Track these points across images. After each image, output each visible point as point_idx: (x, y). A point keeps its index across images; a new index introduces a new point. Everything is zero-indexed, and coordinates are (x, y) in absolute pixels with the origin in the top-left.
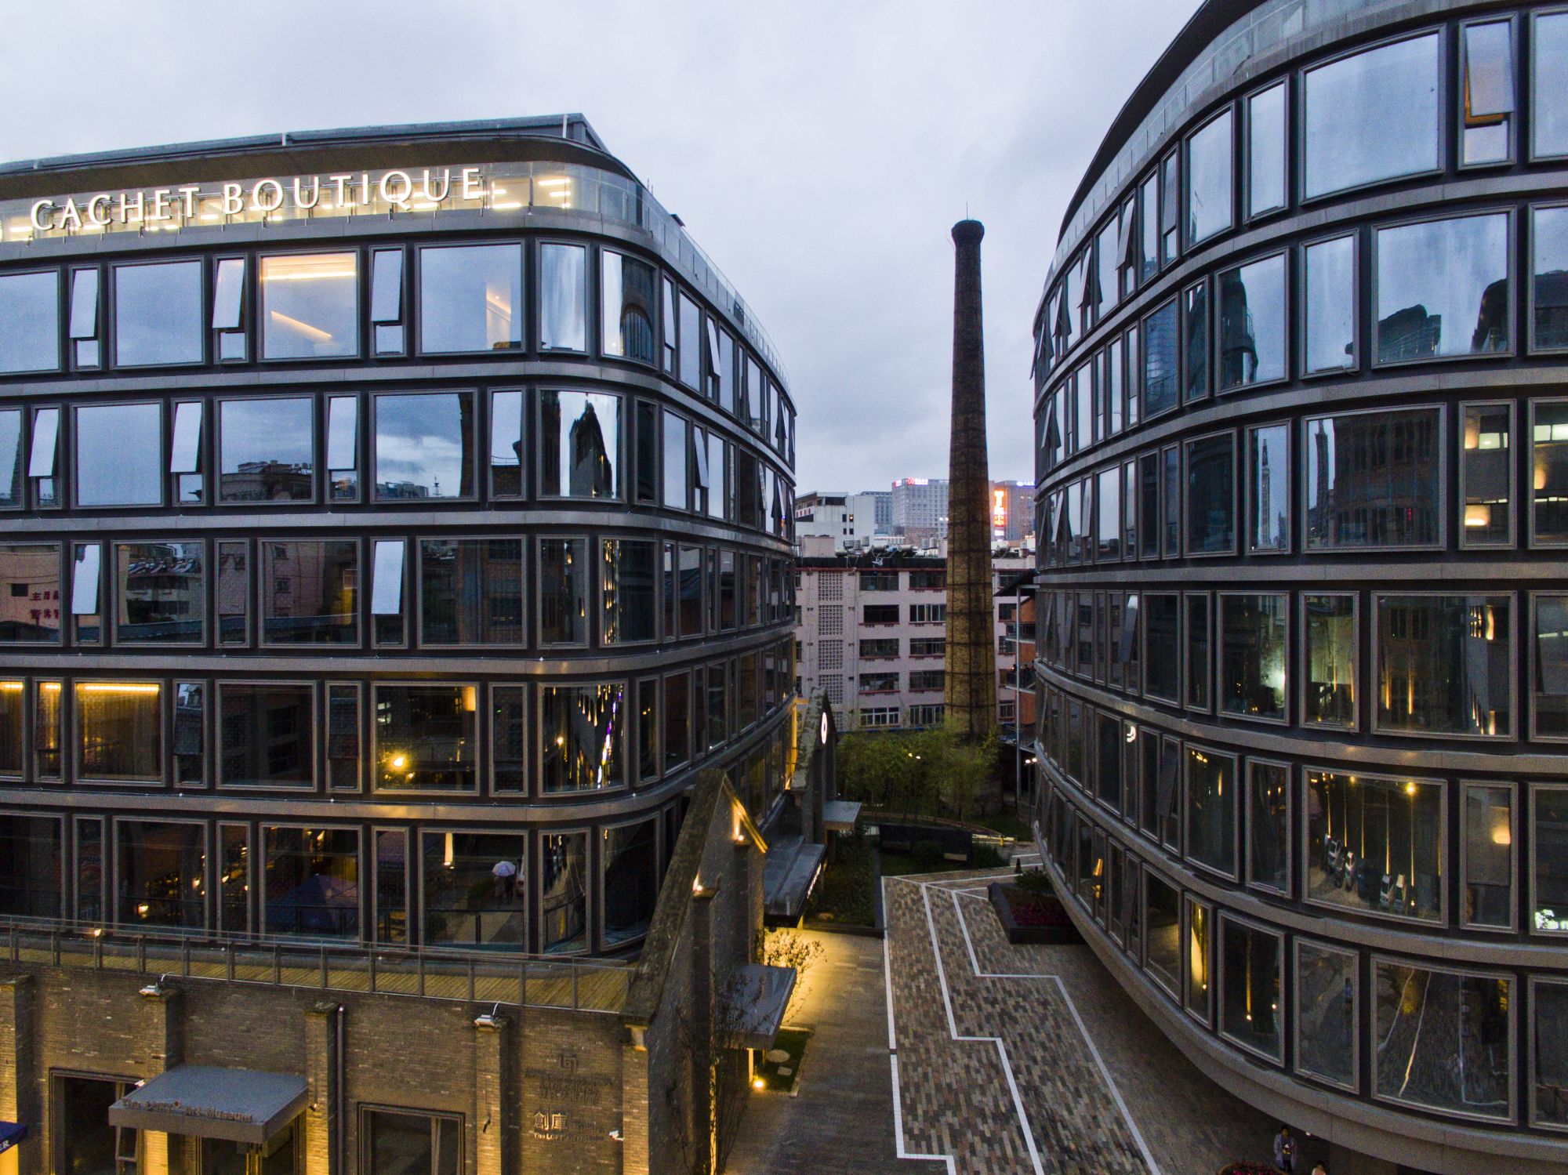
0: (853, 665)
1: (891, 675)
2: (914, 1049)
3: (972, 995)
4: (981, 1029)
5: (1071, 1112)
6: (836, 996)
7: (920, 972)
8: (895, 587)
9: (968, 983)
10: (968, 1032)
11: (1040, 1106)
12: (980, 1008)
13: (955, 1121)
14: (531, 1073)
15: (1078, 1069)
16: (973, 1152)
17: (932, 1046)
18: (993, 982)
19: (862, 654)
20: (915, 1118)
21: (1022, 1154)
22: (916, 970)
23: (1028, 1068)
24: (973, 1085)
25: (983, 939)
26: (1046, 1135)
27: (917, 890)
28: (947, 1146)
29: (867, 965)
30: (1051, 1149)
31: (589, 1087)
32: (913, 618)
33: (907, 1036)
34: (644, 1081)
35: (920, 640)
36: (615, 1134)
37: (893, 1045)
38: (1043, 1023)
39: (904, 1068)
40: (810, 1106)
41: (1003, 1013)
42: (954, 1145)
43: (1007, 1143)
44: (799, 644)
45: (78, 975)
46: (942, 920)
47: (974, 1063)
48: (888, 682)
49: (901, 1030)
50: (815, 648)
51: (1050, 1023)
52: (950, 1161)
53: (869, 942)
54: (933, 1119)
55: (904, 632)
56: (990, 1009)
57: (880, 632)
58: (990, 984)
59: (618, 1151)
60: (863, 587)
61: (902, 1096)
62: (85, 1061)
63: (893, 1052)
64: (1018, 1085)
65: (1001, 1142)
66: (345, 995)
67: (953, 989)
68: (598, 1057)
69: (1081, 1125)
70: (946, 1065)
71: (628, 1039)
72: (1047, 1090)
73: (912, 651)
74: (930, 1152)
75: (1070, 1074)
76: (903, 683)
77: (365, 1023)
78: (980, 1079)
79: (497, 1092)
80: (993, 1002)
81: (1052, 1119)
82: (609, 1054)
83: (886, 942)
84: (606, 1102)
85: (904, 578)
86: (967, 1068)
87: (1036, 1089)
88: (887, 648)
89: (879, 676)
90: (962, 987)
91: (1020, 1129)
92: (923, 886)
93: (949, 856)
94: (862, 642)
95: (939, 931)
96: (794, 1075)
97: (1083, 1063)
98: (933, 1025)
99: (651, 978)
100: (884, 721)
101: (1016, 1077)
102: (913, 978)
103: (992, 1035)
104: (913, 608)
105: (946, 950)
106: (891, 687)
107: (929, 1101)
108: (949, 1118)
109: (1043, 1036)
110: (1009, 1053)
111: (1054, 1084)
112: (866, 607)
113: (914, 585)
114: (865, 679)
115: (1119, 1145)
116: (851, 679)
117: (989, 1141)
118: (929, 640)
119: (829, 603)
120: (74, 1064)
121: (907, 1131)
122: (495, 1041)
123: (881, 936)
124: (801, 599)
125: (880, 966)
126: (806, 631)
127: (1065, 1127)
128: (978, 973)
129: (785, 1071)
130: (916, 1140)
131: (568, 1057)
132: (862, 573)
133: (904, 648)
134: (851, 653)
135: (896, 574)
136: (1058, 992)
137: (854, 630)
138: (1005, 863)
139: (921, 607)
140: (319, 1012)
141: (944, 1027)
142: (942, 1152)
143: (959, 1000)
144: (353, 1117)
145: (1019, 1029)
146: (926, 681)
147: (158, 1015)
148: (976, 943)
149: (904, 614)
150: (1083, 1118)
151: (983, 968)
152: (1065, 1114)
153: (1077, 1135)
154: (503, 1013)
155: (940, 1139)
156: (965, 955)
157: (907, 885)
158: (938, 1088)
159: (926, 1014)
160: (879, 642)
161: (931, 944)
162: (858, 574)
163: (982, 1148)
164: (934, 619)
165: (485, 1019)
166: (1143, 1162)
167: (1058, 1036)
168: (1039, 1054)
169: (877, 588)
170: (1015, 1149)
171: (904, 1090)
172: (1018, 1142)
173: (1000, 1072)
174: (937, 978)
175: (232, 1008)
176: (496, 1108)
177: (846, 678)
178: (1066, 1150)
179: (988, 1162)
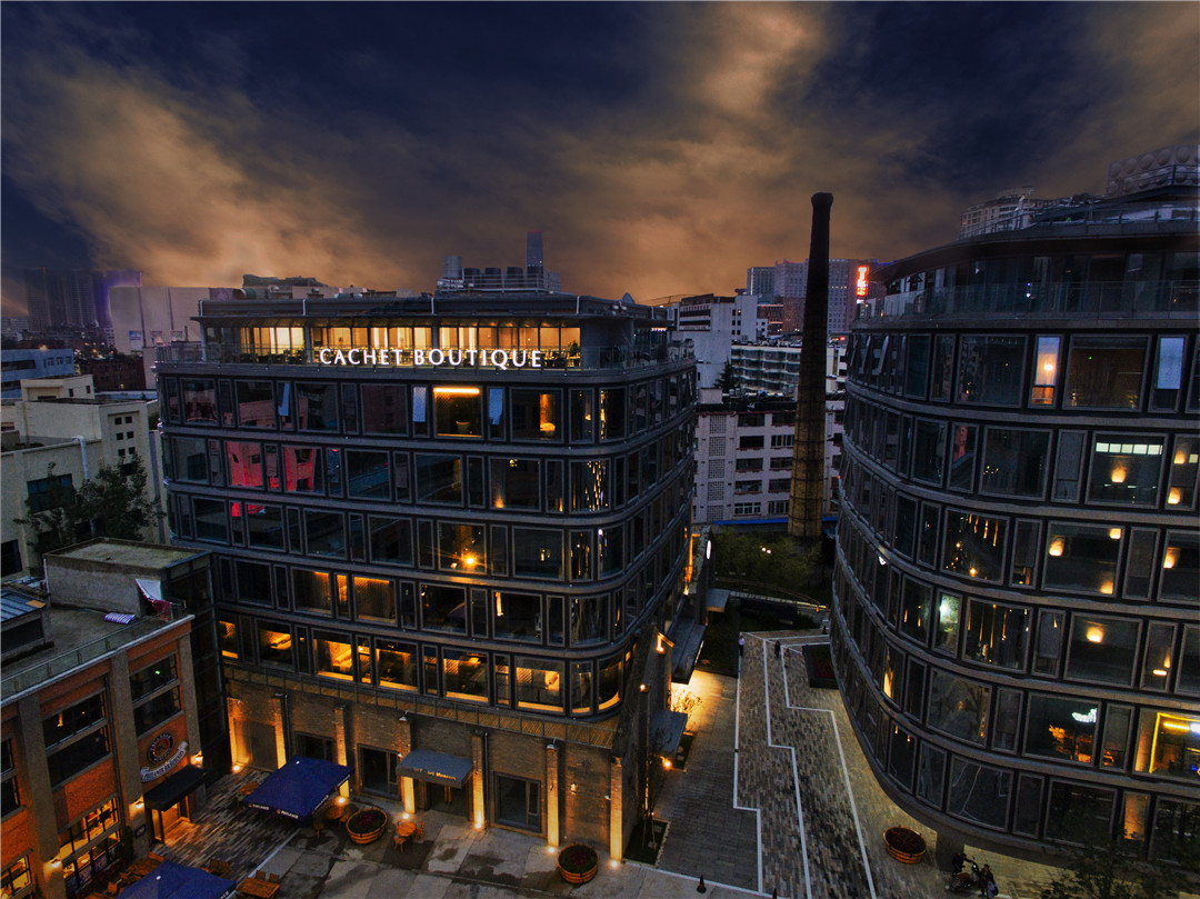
0: (731, 475)
1: (757, 481)
2: (747, 751)
3: (782, 720)
4: (785, 740)
5: (823, 792)
6: (709, 716)
7: (756, 703)
8: (763, 424)
9: (782, 712)
10: (777, 743)
11: (808, 787)
12: (786, 727)
13: (764, 792)
14: (570, 768)
15: (832, 768)
16: (770, 809)
17: (757, 749)
18: (796, 713)
19: (737, 468)
20: (744, 789)
21: (794, 811)
22: (753, 701)
23: (806, 766)
24: (775, 772)
25: (794, 683)
26: (808, 803)
27: (761, 642)
28: (758, 805)
29: (727, 696)
30: (809, 810)
31: (595, 776)
32: (773, 444)
33: (744, 742)
34: (620, 778)
35: (778, 458)
36: (607, 797)
37: (737, 747)
38: (818, 740)
39: (741, 761)
40: (695, 777)
41: (798, 733)
42: (761, 804)
43: (788, 804)
44: (696, 462)
45: (369, 707)
46: (773, 667)
47: (778, 761)
48: (754, 486)
49: (742, 738)
50: (706, 465)
51: (822, 740)
52: (759, 811)
53: (730, 680)
54: (753, 790)
55: (767, 453)
56: (791, 729)
57: (751, 454)
58: (793, 713)
59: (609, 803)
60: (740, 425)
61: (739, 777)
62: (372, 741)
63: (736, 751)
64: (799, 774)
65: (785, 804)
66: (487, 728)
67: (773, 715)
68: (599, 765)
69: (827, 800)
70: (763, 760)
71: (614, 761)
72: (813, 779)
73: (772, 466)
74: (749, 806)
75: (827, 771)
76: (765, 486)
77: (496, 741)
78: (780, 770)
79: (556, 775)
80: (794, 725)
81: (812, 795)
82: (605, 765)
83: (739, 680)
84: (603, 784)
85: (768, 418)
86: (774, 763)
87: (807, 778)
88: (755, 465)
89: (749, 482)
90: (778, 714)
91: (795, 798)
92: (765, 640)
93: (782, 621)
94: (738, 460)
95: (770, 675)
96: (685, 760)
97: (835, 765)
98: (759, 736)
99: (623, 735)
100: (750, 511)
101: (798, 771)
102: (752, 706)
103: (790, 745)
104: (774, 438)
105: (773, 688)
106: (757, 489)
107: (752, 781)
108: (761, 789)
109: (817, 748)
110: (797, 756)
111: (818, 777)
112: (741, 438)
113: (775, 422)
114: (739, 484)
115: (843, 811)
116: (730, 484)
117: (778, 803)
118: (784, 458)
119: (717, 435)
120: (368, 743)
121: (740, 795)
122: (555, 756)
123: (737, 677)
124: (698, 433)
125: (734, 697)
126: (701, 454)
127: (818, 800)
128: (788, 706)
129: (681, 758)
130: (743, 800)
131: (586, 764)
132: (740, 416)
133: (766, 465)
134: (730, 468)
135: (763, 416)
136: (830, 721)
137: (732, 452)
138: (817, 626)
139: (780, 437)
140: (477, 735)
141: (765, 739)
142: (755, 807)
143: (775, 722)
144: (492, 777)
145: (805, 743)
146: (781, 485)
147: (407, 729)
148: (790, 685)
149: (768, 442)
150: (828, 795)
151: (791, 703)
152: (820, 792)
153: (823, 805)
154: (559, 744)
155: (755, 800)
156: (783, 693)
157: (755, 639)
158: (758, 773)
159: (756, 730)
160: (749, 460)
161: (764, 684)
162: (737, 417)
163: (775, 808)
164: (789, 444)
165: (550, 747)
166: (853, 820)
167: (826, 749)
168: (813, 758)
169: (750, 425)
170: (791, 809)
171: (740, 773)
172: (793, 805)
173: (790, 767)
174: (765, 707)
175: (436, 728)
176: (555, 782)
177: (726, 484)
178: (816, 811)
179: (777, 814)
